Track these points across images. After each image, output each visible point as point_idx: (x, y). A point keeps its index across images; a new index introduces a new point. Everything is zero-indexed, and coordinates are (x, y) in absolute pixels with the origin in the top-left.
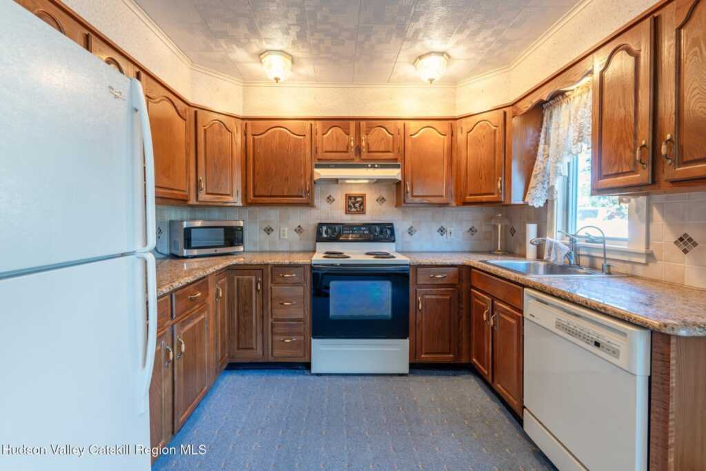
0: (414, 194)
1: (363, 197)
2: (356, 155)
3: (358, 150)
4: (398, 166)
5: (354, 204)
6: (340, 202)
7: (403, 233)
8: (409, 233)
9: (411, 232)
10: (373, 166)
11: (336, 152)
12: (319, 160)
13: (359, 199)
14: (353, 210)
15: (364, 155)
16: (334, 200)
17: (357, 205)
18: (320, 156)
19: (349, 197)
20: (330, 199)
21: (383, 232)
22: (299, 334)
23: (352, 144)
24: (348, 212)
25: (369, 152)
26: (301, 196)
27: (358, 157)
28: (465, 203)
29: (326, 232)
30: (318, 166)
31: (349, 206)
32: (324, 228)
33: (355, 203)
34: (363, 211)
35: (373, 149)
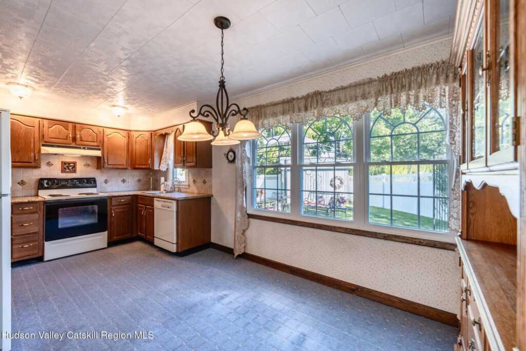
0: (109, 163)
1: (75, 163)
2: (73, 141)
3: (74, 139)
4: (100, 150)
5: (68, 167)
6: (57, 164)
7: (101, 183)
8: (105, 183)
9: (106, 182)
10: (84, 148)
11: (59, 139)
12: (45, 142)
13: (72, 164)
14: (67, 170)
15: (78, 142)
16: (52, 165)
17: (70, 168)
18: (46, 139)
19: (64, 163)
20: (49, 164)
21: (91, 182)
22: (36, 241)
23: (70, 135)
24: (63, 171)
25: (81, 141)
26: (31, 162)
28: (135, 169)
29: (47, 184)
30: (43, 145)
31: (65, 168)
32: (46, 181)
33: (68, 166)
34: (75, 171)
35: (84, 140)
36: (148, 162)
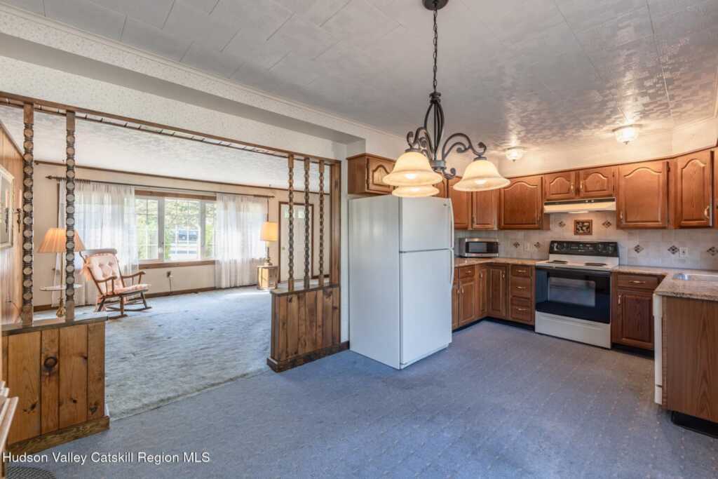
0: (628, 220)
1: (590, 222)
2: (576, 194)
3: (578, 191)
4: (613, 200)
5: (582, 228)
6: (570, 225)
7: (629, 250)
8: (636, 250)
9: (637, 249)
10: (590, 202)
11: (560, 194)
12: (548, 200)
13: (586, 224)
14: (581, 231)
15: (582, 195)
16: (565, 225)
17: (584, 228)
18: (548, 198)
19: (577, 223)
20: (561, 224)
21: (610, 249)
22: (528, 307)
23: (572, 187)
24: (576, 232)
25: (586, 191)
26: (535, 224)
27: (578, 196)
28: (682, 227)
29: (557, 247)
30: (546, 204)
31: (577, 229)
32: (556, 244)
33: (583, 226)
34: (589, 232)
35: (590, 190)
36: (703, 213)
